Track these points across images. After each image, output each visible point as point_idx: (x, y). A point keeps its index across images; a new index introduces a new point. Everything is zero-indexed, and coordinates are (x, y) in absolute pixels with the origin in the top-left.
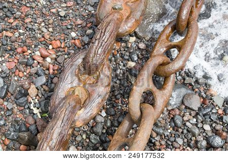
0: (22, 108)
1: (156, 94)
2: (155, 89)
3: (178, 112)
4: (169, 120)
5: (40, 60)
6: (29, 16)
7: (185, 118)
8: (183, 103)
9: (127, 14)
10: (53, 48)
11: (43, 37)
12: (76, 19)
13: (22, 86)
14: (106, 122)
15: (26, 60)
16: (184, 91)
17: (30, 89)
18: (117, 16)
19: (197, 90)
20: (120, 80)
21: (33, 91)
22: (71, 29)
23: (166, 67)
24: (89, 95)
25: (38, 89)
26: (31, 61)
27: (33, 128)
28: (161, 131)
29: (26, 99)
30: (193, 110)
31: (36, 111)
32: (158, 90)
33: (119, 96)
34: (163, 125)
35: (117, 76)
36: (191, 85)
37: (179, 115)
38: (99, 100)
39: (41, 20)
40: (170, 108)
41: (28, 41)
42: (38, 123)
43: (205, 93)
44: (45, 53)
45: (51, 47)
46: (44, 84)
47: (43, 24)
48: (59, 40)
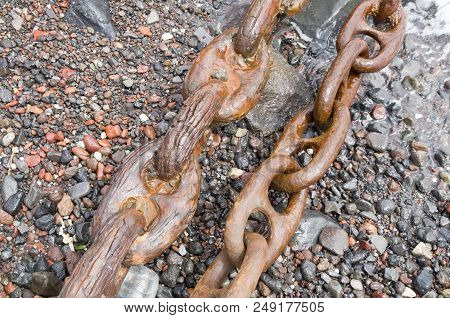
0: (44, 233)
1: (273, 219)
2: (271, 211)
3: (309, 255)
4: (293, 268)
5: (84, 155)
6: (73, 84)
7: (320, 267)
8: (318, 241)
9: (235, 89)
10: (107, 138)
11: (93, 118)
12: (151, 94)
13: (48, 197)
14: (185, 265)
15: (60, 155)
16: (321, 222)
17: (62, 202)
19: (344, 222)
20: (216, 196)
21: (65, 206)
22: (141, 108)
23: (293, 175)
24: (160, 212)
25: (75, 204)
26: (68, 156)
27: (59, 267)
28: (279, 286)
29: (52, 217)
30: (336, 255)
31: (67, 239)
32: (276, 214)
33: (211, 223)
34: (282, 276)
35: (211, 189)
36: (334, 213)
37: (312, 261)
39: (92, 91)
40: (295, 248)
41: (66, 123)
42: (68, 260)
43: (357, 228)
44: (92, 143)
45: (103, 135)
46: (86, 196)
47: (94, 98)
48: (119, 124)
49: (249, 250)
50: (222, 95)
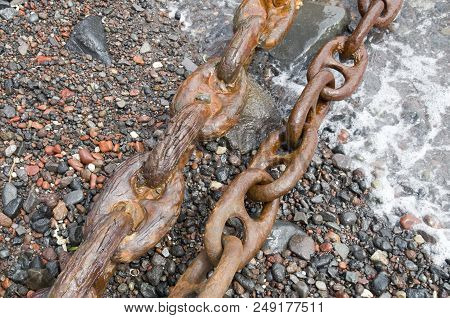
0: (40, 235)
1: (248, 225)
2: (246, 217)
3: (279, 259)
4: (265, 270)
5: (78, 166)
6: (72, 104)
7: (289, 269)
8: (288, 247)
9: (217, 110)
10: (101, 152)
11: (88, 134)
12: (141, 114)
13: (45, 203)
14: (167, 265)
15: (57, 165)
16: (291, 230)
17: (57, 208)
18: (200, 107)
19: (311, 231)
20: (197, 205)
21: (60, 211)
22: (132, 126)
23: (266, 187)
24: (147, 215)
25: (69, 210)
26: (64, 167)
27: (52, 265)
28: (252, 286)
29: (48, 221)
30: (303, 259)
31: (61, 241)
32: (251, 220)
33: (192, 229)
34: (255, 277)
35: (193, 199)
36: (302, 223)
37: (282, 264)
38: (162, 223)
39: (88, 110)
40: (267, 252)
41: (63, 138)
42: (61, 258)
43: (323, 237)
44: (87, 156)
45: (97, 149)
46: (79, 203)
47: (90, 116)
48: (112, 140)
49: (226, 249)
50: (205, 115)
